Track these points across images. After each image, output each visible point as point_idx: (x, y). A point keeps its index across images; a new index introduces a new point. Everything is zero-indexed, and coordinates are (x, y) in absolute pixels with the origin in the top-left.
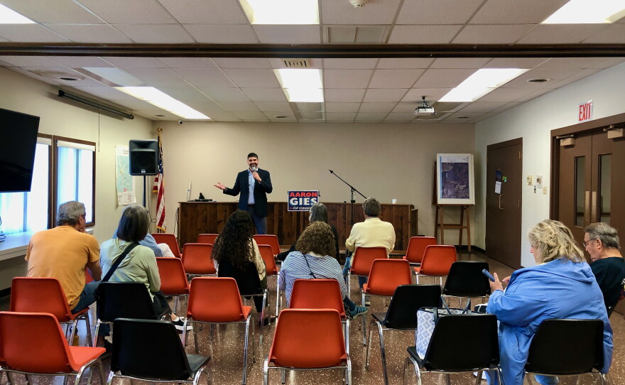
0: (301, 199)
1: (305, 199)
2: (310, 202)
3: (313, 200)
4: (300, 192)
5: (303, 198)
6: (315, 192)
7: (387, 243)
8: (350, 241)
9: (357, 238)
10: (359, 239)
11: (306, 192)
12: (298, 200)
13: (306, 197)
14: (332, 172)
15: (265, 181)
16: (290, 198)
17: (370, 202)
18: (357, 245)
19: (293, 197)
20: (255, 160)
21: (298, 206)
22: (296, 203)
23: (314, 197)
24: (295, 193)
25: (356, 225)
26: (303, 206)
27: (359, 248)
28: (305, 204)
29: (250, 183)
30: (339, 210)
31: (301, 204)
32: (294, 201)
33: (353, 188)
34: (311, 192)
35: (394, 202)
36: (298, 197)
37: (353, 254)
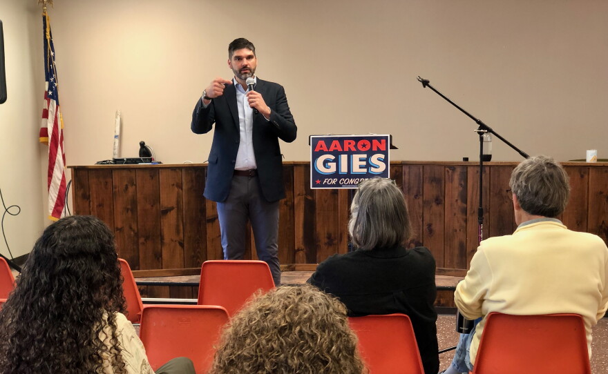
0: (344, 158)
1: (356, 158)
2: (368, 166)
3: (374, 159)
4: (341, 140)
5: (350, 154)
6: (379, 139)
7: (588, 300)
8: (469, 291)
9: (489, 285)
10: (497, 288)
11: (357, 139)
12: (337, 161)
13: (358, 152)
14: (425, 83)
15: (277, 111)
16: (316, 156)
17: (539, 169)
18: (491, 307)
19: (322, 153)
20: (249, 57)
21: (337, 175)
22: (333, 168)
23: (379, 151)
24: (329, 141)
25: (490, 246)
26: (349, 175)
27: (495, 316)
28: (356, 169)
29: (241, 116)
30: (452, 181)
31: (344, 169)
32: (325, 162)
33: (483, 126)
34: (370, 139)
35: (591, 157)
36: (337, 154)
37: (479, 330)
